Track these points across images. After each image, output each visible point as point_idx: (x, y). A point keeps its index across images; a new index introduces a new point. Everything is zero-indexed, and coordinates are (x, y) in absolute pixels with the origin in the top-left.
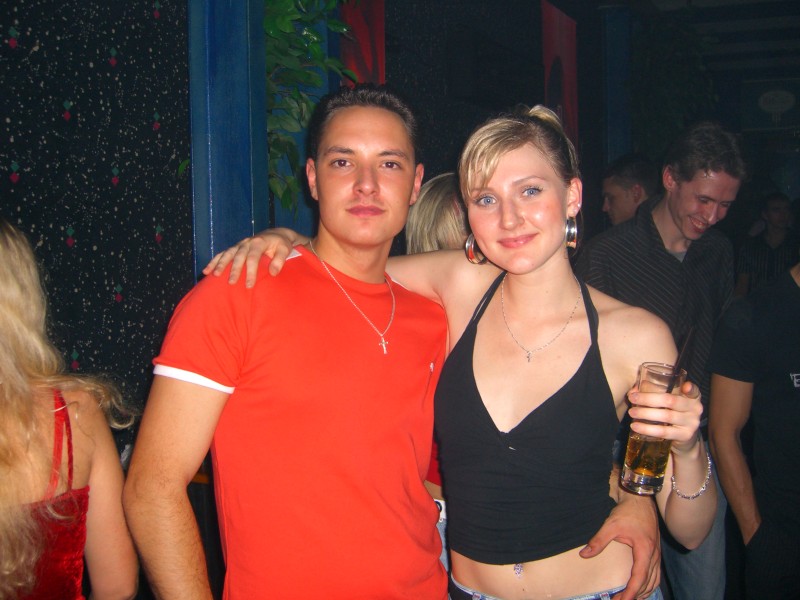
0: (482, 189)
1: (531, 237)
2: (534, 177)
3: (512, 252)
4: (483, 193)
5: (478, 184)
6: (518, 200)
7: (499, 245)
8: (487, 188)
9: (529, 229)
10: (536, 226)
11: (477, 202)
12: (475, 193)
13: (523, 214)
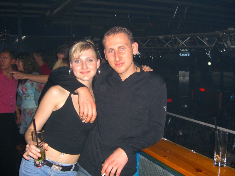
0: (77, 59)
1: (89, 72)
2: (91, 57)
3: (84, 75)
4: (78, 59)
5: (77, 57)
6: (87, 62)
7: (80, 73)
8: (79, 58)
9: (89, 70)
10: (91, 69)
11: (76, 62)
12: (75, 59)
13: (88, 66)
